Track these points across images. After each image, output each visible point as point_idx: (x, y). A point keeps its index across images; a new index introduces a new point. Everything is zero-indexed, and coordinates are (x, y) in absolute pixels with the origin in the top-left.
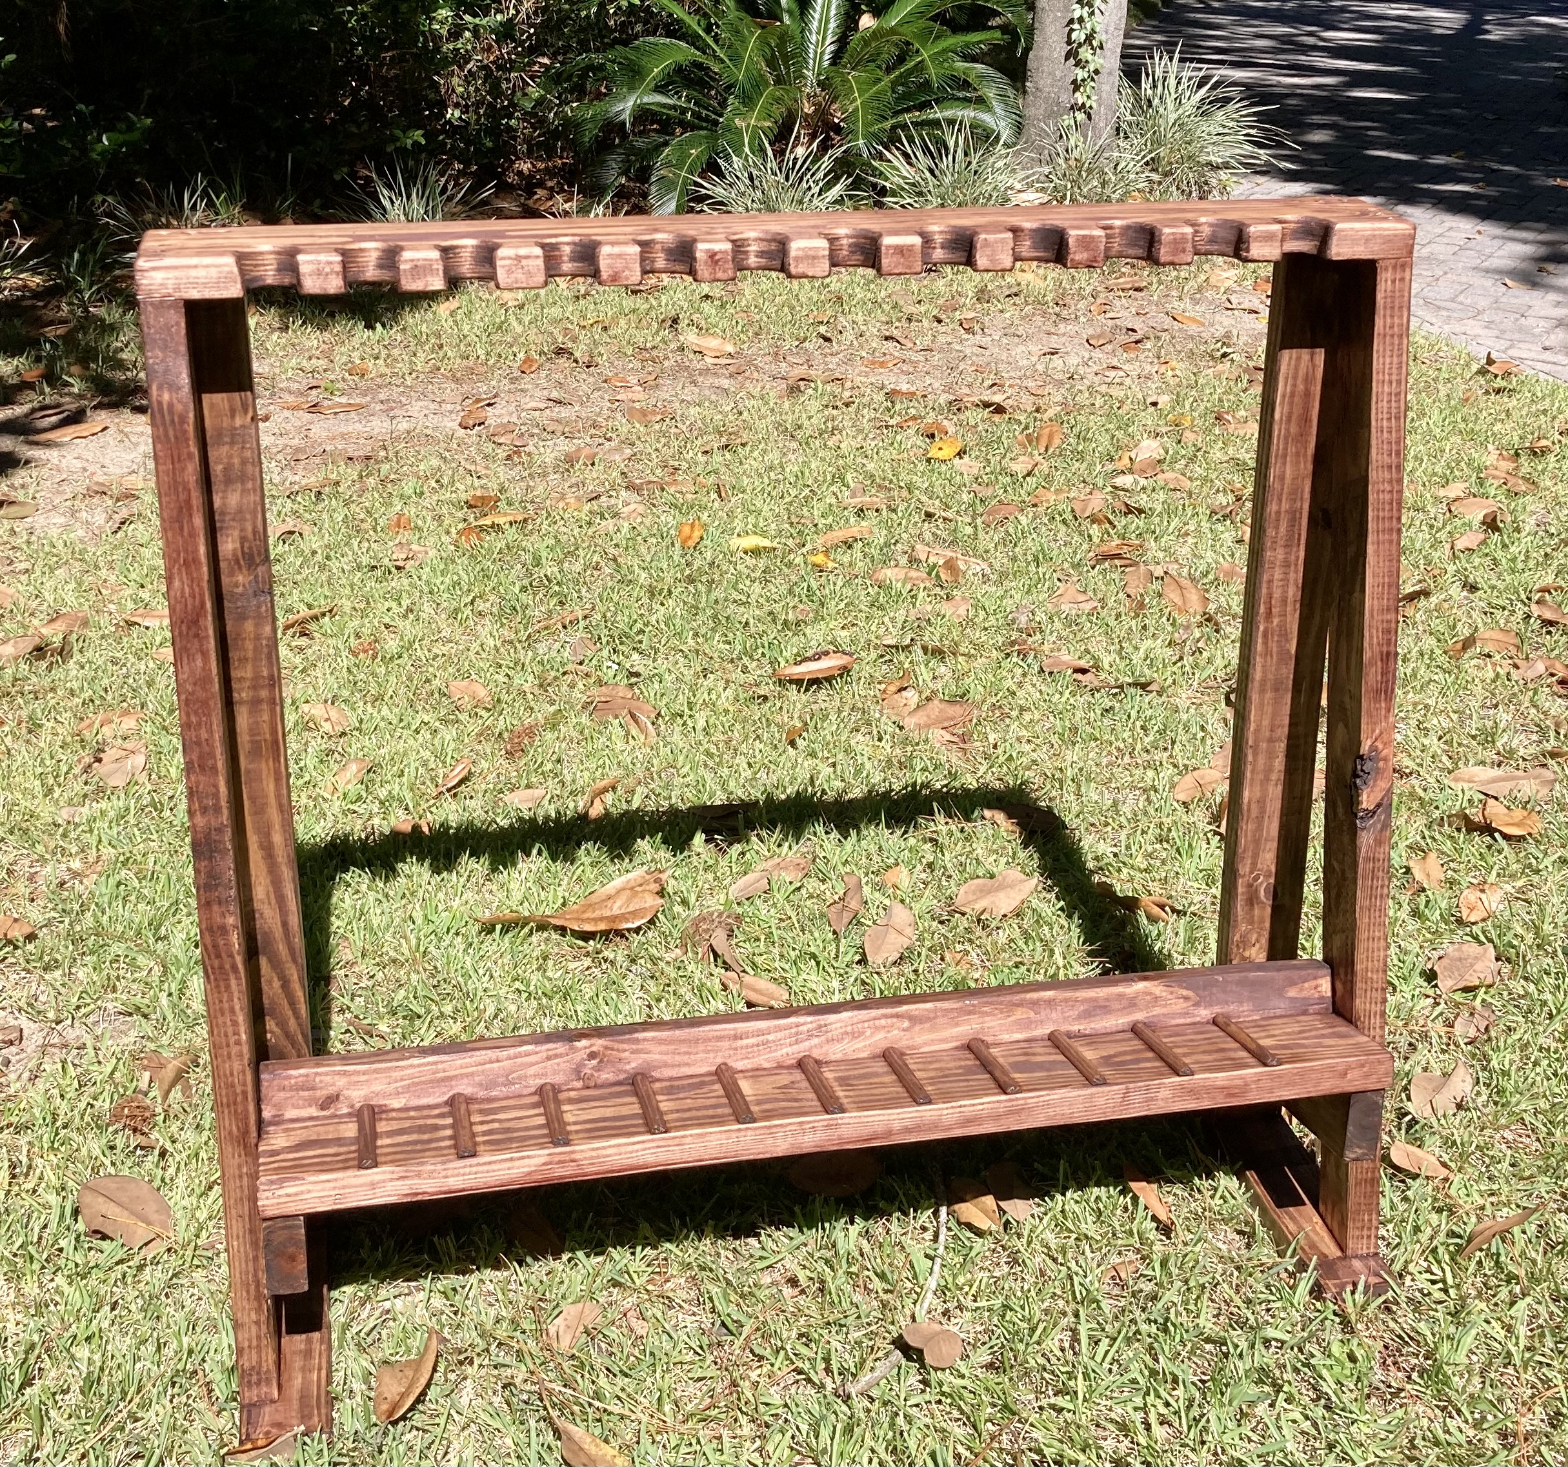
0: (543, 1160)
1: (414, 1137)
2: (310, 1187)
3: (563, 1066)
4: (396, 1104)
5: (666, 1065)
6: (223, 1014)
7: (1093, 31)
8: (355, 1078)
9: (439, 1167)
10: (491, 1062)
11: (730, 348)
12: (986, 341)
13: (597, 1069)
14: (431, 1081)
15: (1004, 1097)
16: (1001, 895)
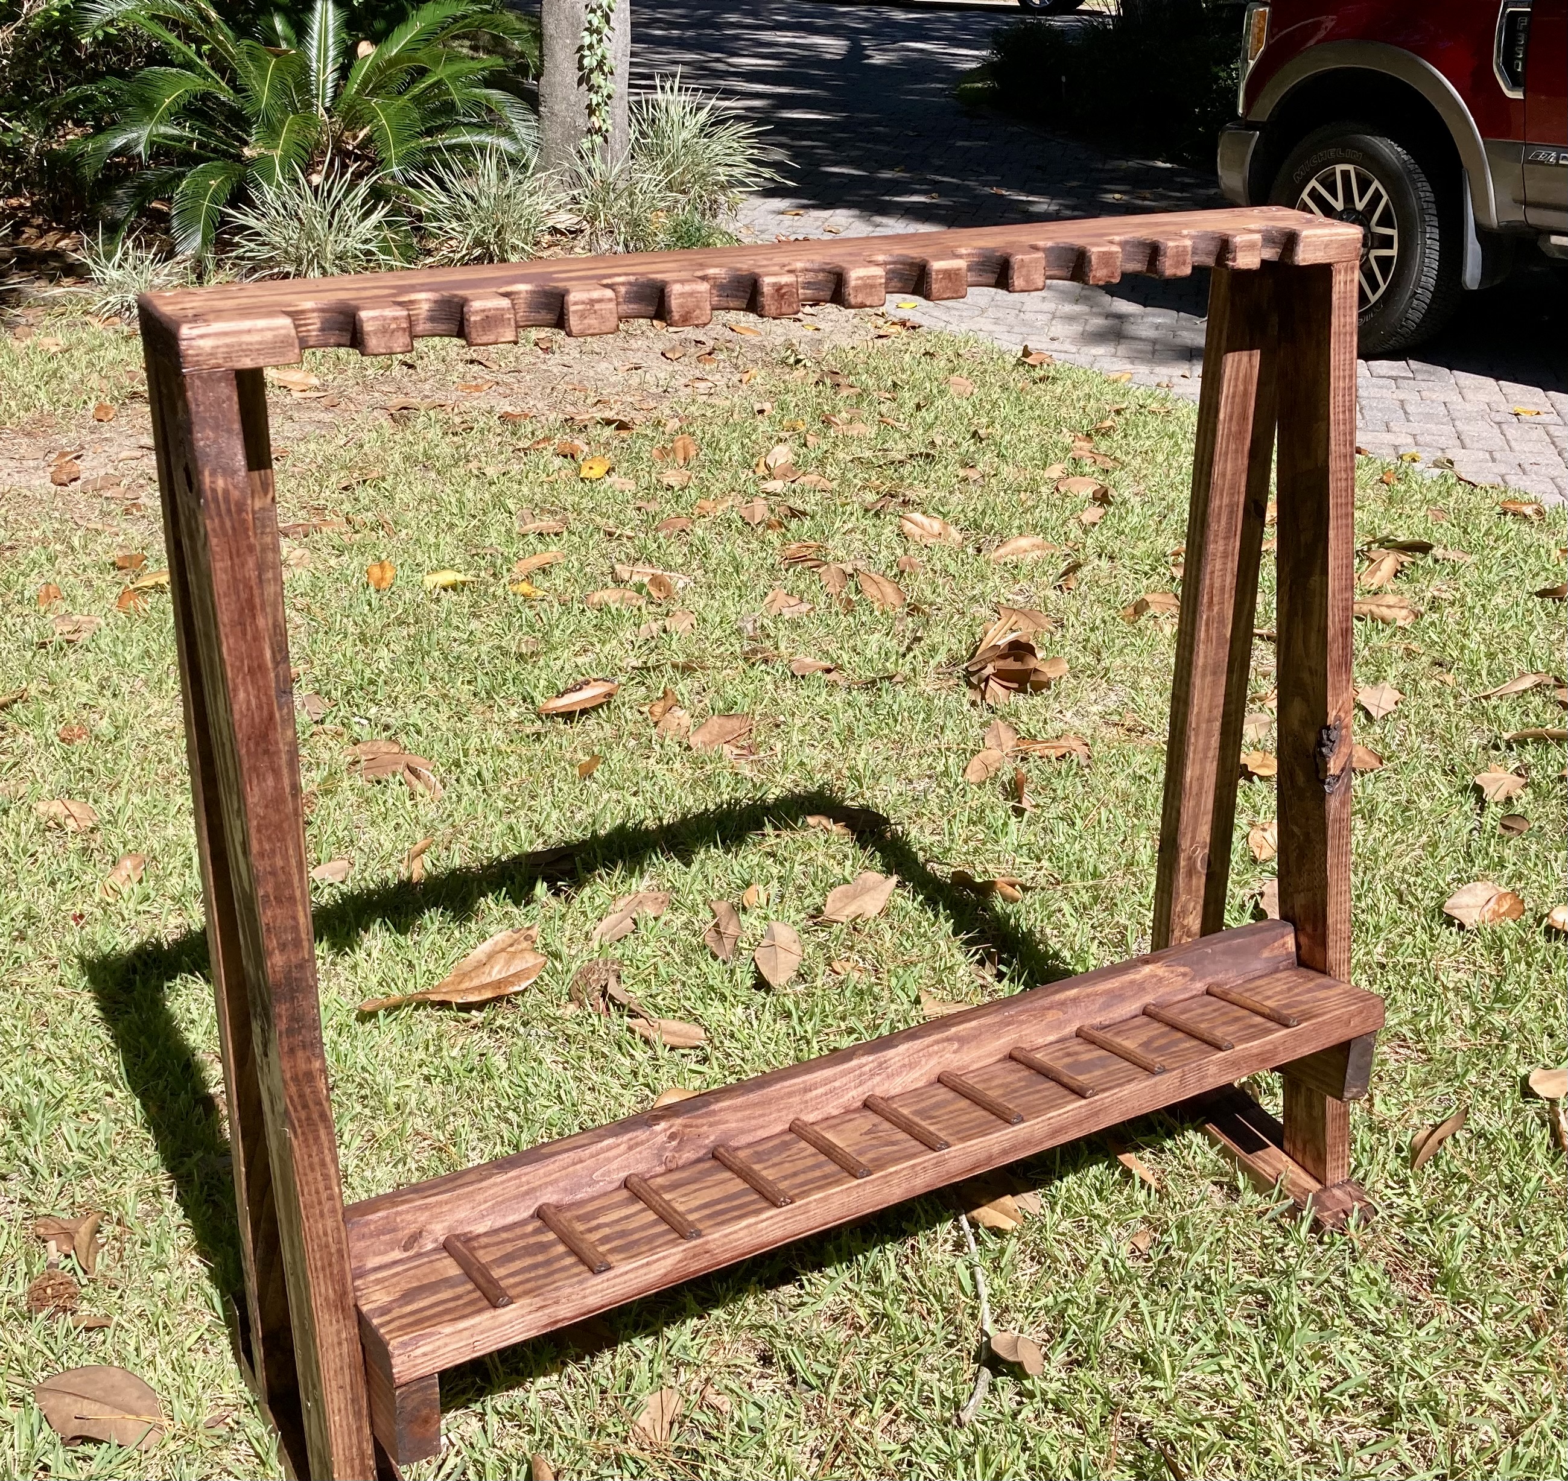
0: (678, 1257)
1: (528, 1261)
2: (447, 1340)
3: (645, 1154)
4: (480, 1228)
5: (742, 1132)
6: (313, 1170)
7: (604, 57)
8: (437, 1210)
9: (577, 1288)
10: (574, 1164)
11: (315, 381)
12: (566, 359)
13: (678, 1149)
14: (516, 1197)
15: (1083, 1102)
16: (867, 898)
